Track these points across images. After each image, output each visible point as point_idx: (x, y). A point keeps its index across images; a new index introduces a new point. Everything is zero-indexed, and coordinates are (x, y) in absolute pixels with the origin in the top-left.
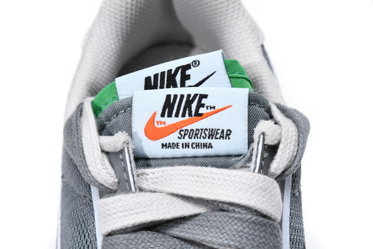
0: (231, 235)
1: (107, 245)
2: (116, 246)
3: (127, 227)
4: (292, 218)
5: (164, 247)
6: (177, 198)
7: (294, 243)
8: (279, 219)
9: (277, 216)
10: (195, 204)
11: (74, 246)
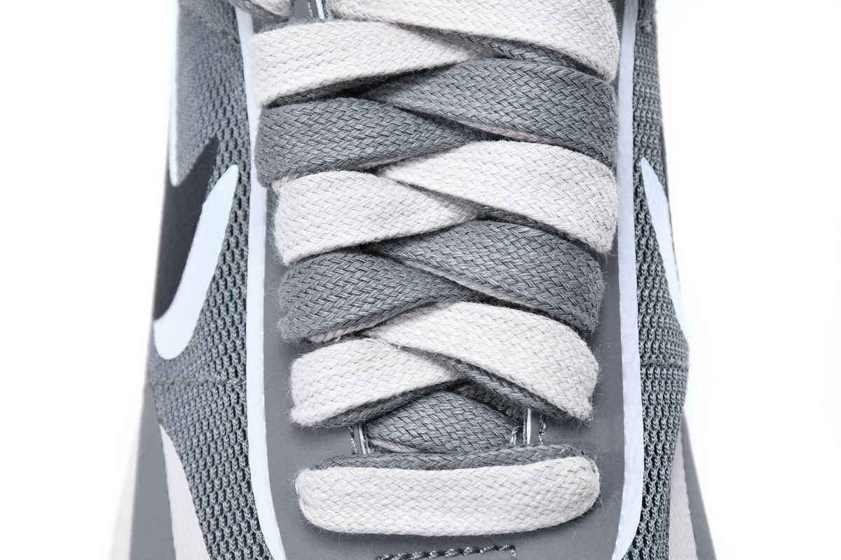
0: (515, 105)
1: (269, 125)
2: (286, 126)
3: (308, 89)
4: (638, 75)
5: (382, 128)
6: (409, 32)
7: (642, 125)
8: (613, 73)
9: (608, 68)
10: (444, 45)
11: (204, 131)
